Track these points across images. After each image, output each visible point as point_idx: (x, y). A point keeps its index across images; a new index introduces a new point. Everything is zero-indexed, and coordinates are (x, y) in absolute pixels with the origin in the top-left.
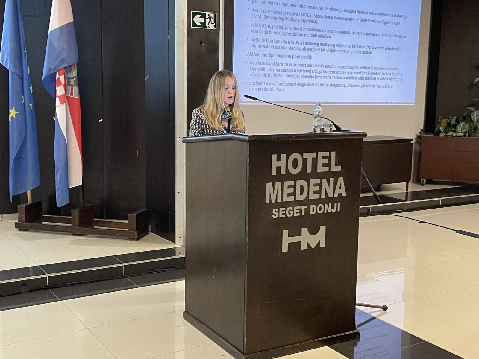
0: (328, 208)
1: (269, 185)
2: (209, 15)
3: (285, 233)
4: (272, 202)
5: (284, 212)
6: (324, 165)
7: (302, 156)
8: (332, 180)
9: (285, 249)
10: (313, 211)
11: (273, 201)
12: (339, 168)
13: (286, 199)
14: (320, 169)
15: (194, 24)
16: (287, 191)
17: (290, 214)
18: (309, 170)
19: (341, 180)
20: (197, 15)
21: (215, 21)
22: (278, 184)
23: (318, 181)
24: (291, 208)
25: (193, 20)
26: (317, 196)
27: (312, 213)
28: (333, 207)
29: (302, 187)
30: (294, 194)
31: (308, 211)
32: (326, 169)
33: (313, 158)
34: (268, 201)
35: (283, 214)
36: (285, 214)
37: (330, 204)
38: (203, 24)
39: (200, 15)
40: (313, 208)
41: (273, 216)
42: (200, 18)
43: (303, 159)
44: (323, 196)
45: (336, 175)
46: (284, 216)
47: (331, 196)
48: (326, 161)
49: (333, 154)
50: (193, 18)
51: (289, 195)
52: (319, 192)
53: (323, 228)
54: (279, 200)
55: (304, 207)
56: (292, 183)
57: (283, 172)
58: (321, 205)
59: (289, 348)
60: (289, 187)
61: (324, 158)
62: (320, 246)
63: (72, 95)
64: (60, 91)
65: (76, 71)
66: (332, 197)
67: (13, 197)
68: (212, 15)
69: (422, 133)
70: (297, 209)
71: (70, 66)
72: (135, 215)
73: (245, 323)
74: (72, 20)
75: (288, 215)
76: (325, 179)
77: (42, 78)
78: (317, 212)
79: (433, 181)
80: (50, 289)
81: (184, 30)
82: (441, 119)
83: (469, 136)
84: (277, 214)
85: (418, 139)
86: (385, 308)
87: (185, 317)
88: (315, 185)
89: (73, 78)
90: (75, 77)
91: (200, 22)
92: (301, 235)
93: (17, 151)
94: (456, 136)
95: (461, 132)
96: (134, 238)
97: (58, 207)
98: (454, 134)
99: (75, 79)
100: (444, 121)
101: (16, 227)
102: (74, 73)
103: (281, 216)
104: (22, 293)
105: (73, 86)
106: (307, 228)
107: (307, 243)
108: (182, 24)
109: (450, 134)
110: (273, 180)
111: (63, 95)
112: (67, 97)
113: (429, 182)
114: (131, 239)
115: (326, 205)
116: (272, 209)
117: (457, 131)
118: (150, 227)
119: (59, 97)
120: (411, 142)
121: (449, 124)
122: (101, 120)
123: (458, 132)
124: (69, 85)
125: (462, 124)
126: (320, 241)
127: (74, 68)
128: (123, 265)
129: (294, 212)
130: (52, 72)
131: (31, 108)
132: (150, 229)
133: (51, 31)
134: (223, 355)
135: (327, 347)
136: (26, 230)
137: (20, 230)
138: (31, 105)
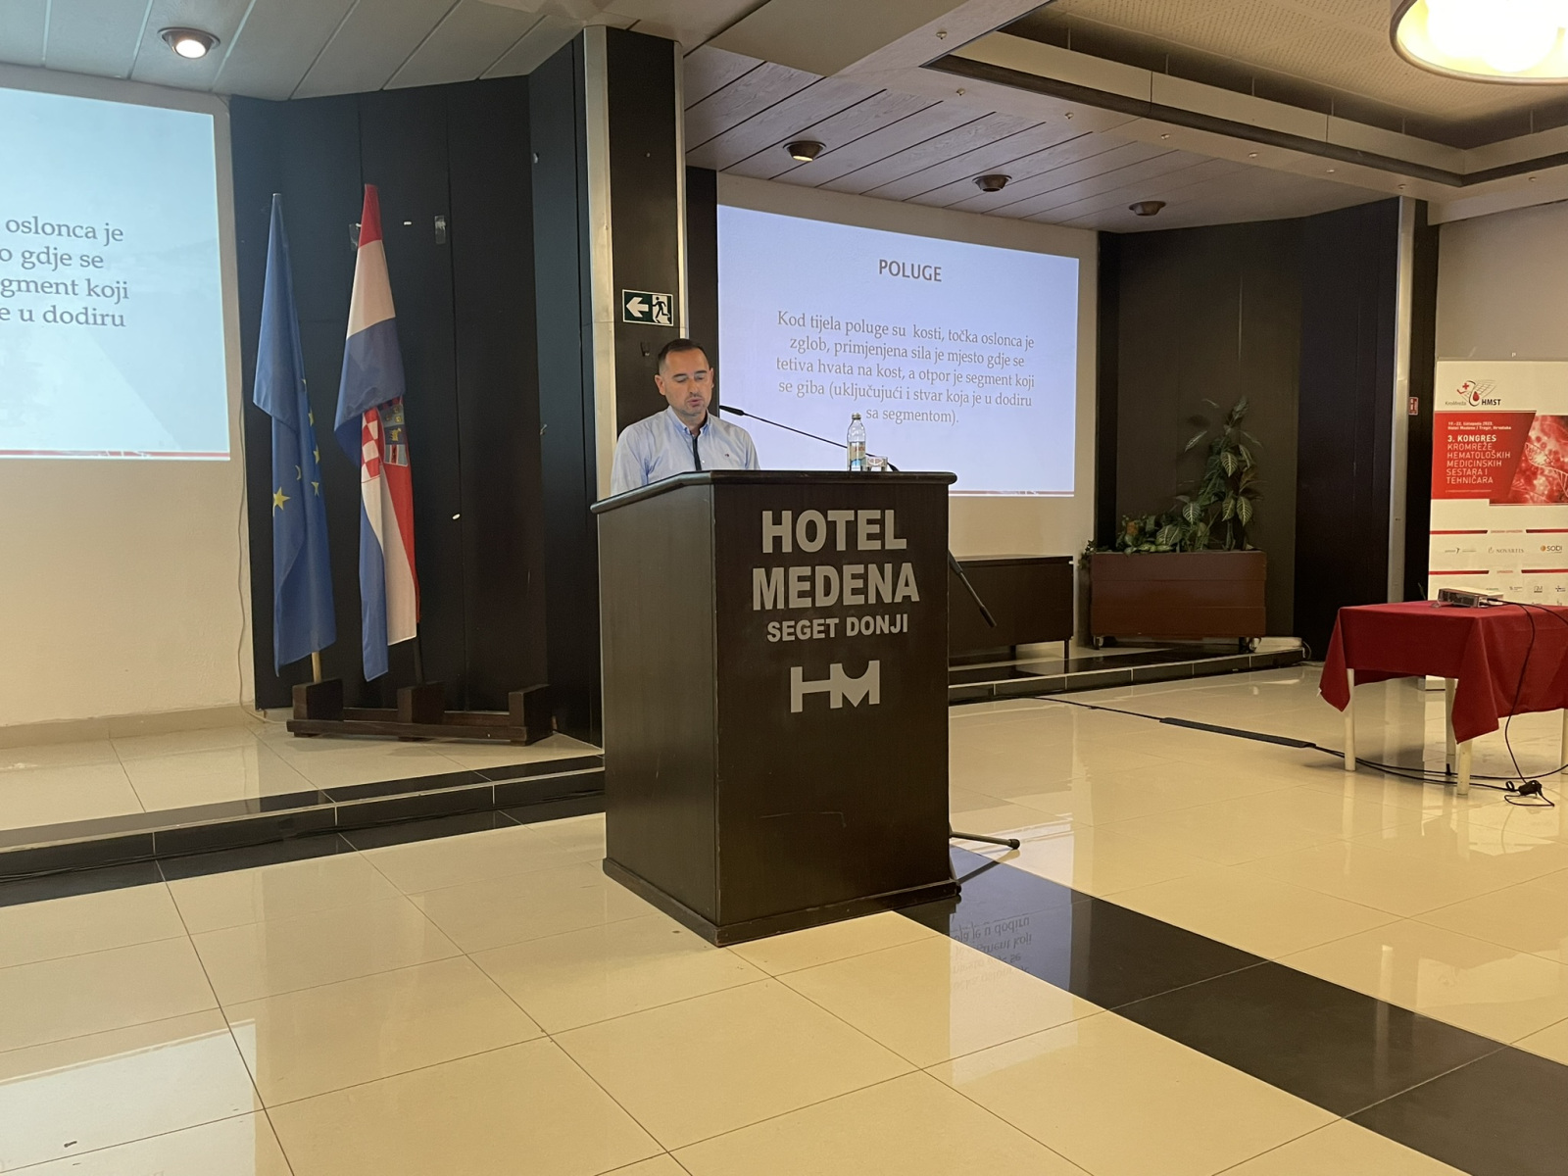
0: (882, 625)
1: (759, 574)
2: (657, 298)
3: (796, 673)
4: (767, 608)
5: (792, 630)
6: (870, 537)
7: (826, 517)
8: (888, 567)
9: (797, 706)
10: (853, 629)
11: (769, 606)
12: (902, 544)
13: (796, 603)
14: (864, 544)
15: (629, 315)
16: (795, 587)
17: (805, 634)
18: (841, 546)
19: (907, 569)
20: (635, 298)
21: (669, 311)
22: (778, 573)
23: (859, 569)
24: (807, 623)
25: (626, 308)
26: (860, 600)
27: (849, 633)
28: (893, 623)
29: (827, 580)
30: (811, 594)
31: (841, 628)
32: (876, 545)
33: (847, 522)
34: (757, 607)
35: (789, 634)
36: (795, 634)
37: (887, 617)
38: (648, 316)
39: (641, 299)
40: (853, 624)
41: (770, 638)
42: (640, 303)
43: (828, 523)
44: (872, 600)
45: (897, 558)
46: (793, 638)
47: (887, 599)
48: (876, 529)
49: (890, 514)
50: (626, 304)
51: (802, 594)
52: (864, 591)
53: (874, 666)
54: (781, 605)
55: (832, 622)
56: (806, 571)
57: (787, 548)
58: (869, 618)
59: (811, 912)
60: (801, 579)
61: (870, 522)
62: (871, 703)
63: (395, 462)
64: (369, 451)
65: (402, 414)
66: (890, 601)
67: (280, 670)
68: (663, 298)
69: (1092, 549)
70: (819, 625)
71: (390, 403)
72: (522, 693)
73: (718, 859)
74: (393, 315)
75: (801, 637)
76: (875, 565)
77: (333, 427)
78: (860, 631)
79: (1117, 642)
80: (341, 831)
81: (608, 327)
82: (1127, 523)
83: (1181, 551)
84: (778, 632)
85: (1085, 562)
86: (1014, 844)
87: (607, 870)
88: (854, 577)
89: (395, 428)
90: (400, 426)
91: (641, 312)
92: (829, 678)
93: (287, 572)
94: (1156, 552)
95: (1166, 544)
96: (521, 739)
97: (368, 680)
98: (1153, 548)
99: (399, 430)
100: (1132, 524)
101: (289, 730)
102: (399, 419)
103: (786, 638)
104: (282, 840)
105: (395, 443)
106: (840, 665)
107: (843, 695)
108: (605, 314)
109: (1146, 547)
110: (769, 563)
111: (374, 460)
112: (385, 465)
113: (1110, 643)
114: (514, 743)
115: (878, 618)
116: (767, 622)
117: (1158, 543)
118: (554, 720)
119: (368, 464)
120: (1070, 563)
121: (1142, 531)
122: (458, 516)
123: (1161, 544)
124: (389, 442)
125: (1166, 529)
126: (867, 694)
127: (398, 410)
128: (493, 784)
129: (812, 630)
130: (353, 415)
131: (316, 491)
132: (555, 727)
133: (351, 337)
134: (677, 932)
135: (892, 912)
136: (310, 736)
137: (297, 735)
138: (316, 485)
